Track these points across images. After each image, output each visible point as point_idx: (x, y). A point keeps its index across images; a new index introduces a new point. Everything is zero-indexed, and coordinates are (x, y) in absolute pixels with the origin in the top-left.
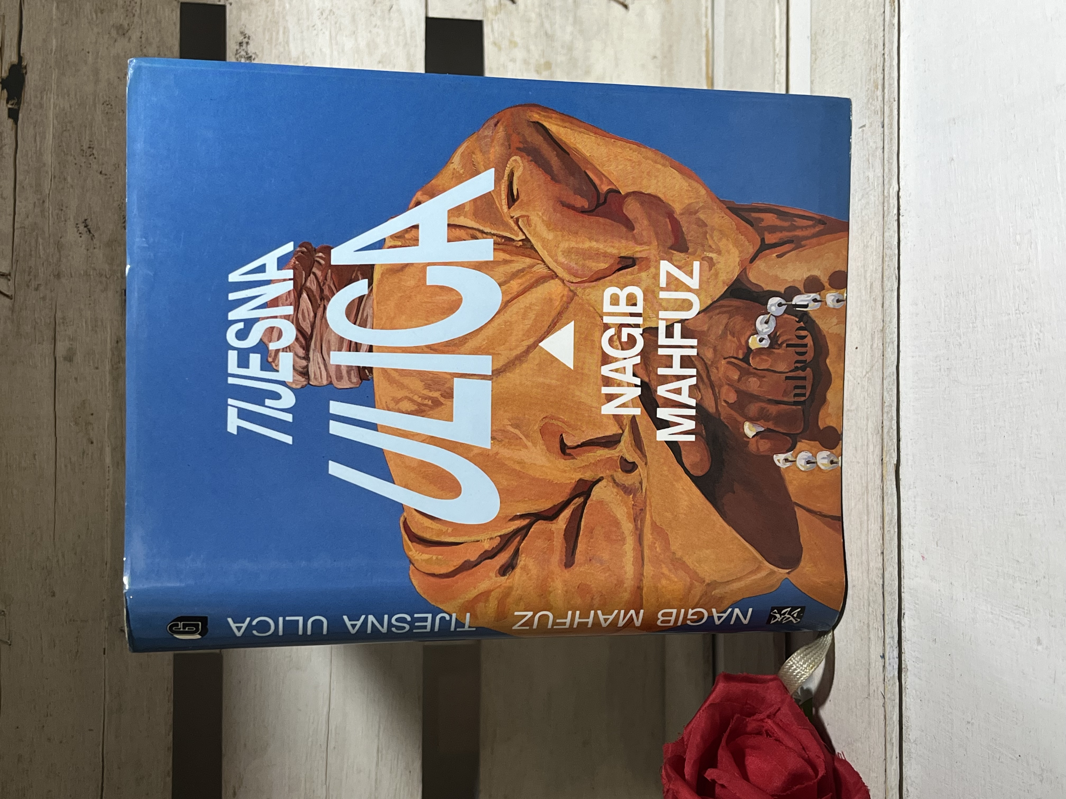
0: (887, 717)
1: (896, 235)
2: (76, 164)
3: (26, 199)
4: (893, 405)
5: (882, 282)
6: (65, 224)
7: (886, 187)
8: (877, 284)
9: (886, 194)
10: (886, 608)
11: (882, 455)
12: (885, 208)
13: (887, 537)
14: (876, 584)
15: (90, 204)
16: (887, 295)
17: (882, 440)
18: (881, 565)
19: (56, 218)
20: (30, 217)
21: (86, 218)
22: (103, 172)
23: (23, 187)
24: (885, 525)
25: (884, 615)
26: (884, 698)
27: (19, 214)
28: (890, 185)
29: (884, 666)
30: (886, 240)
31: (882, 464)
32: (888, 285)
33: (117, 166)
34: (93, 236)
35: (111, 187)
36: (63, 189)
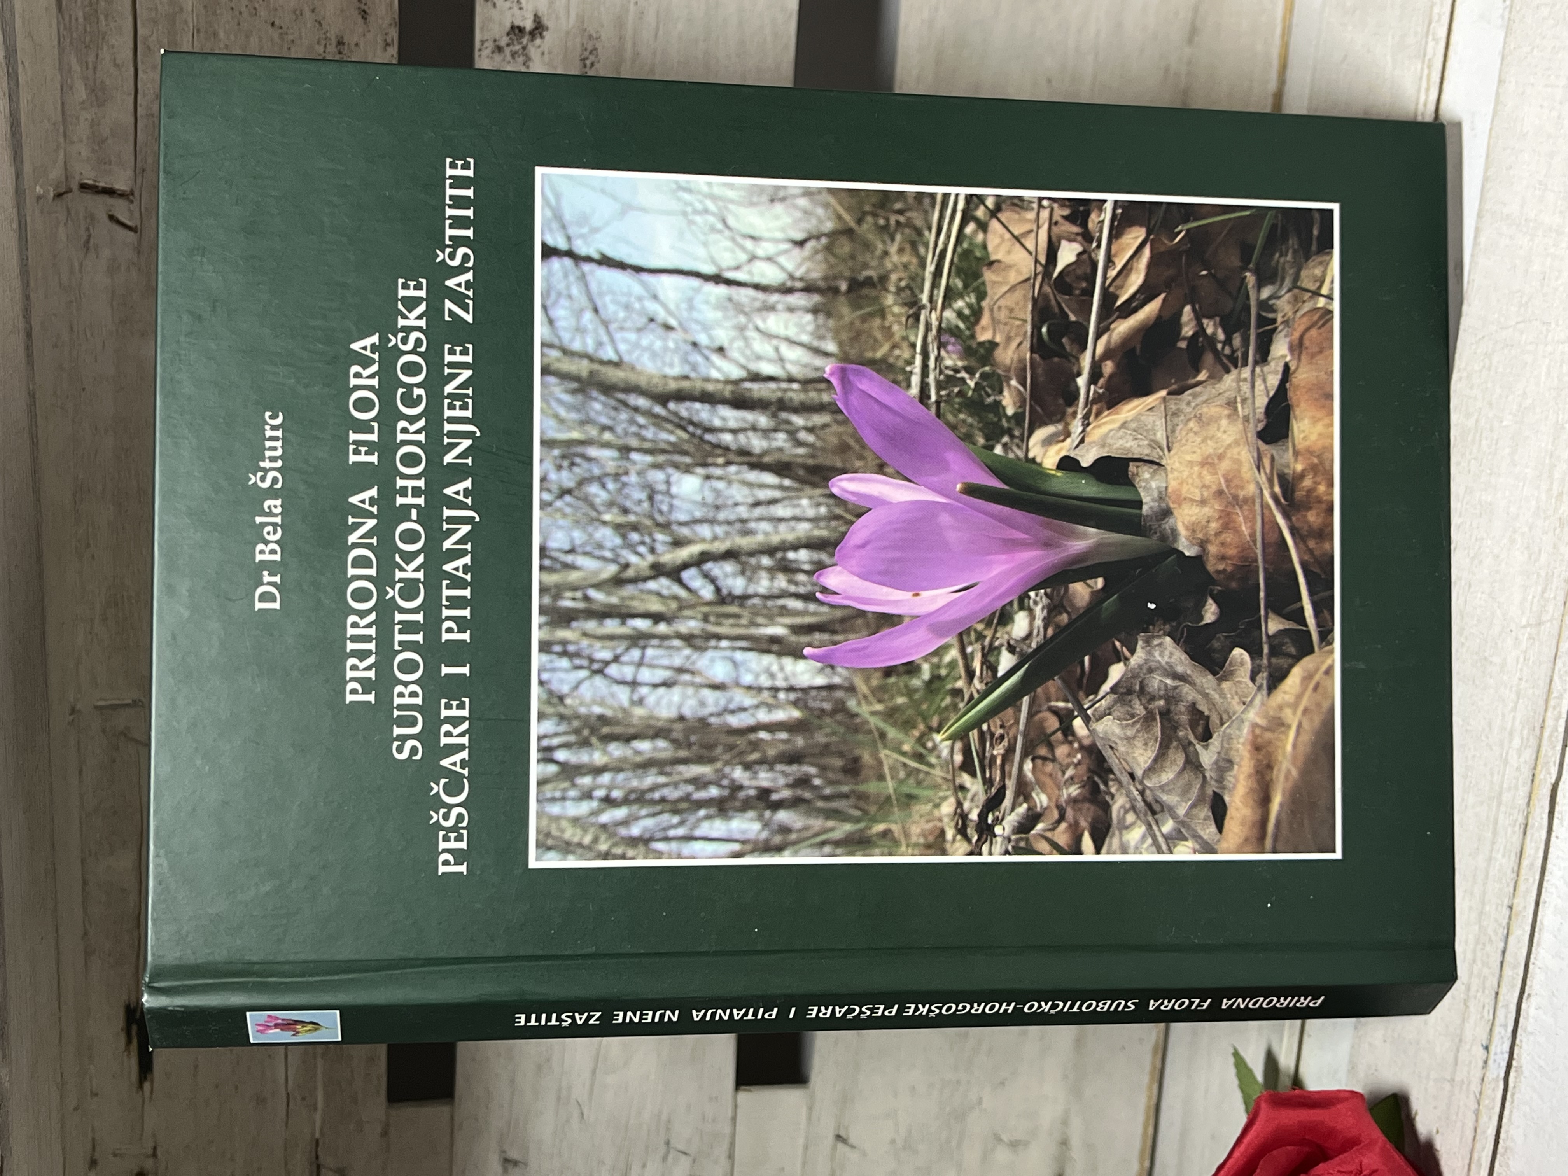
0: (1478, 1131)
2: (232, 9)
10: (1503, 984)
11: (1535, 768)
13: (1522, 887)
17: (1539, 746)
18: (1505, 922)
23: (149, 48)
24: (1523, 871)
26: (1479, 1104)
27: (144, 95)
29: (1485, 1062)
31: (1533, 781)
33: (299, 12)
35: (289, 48)
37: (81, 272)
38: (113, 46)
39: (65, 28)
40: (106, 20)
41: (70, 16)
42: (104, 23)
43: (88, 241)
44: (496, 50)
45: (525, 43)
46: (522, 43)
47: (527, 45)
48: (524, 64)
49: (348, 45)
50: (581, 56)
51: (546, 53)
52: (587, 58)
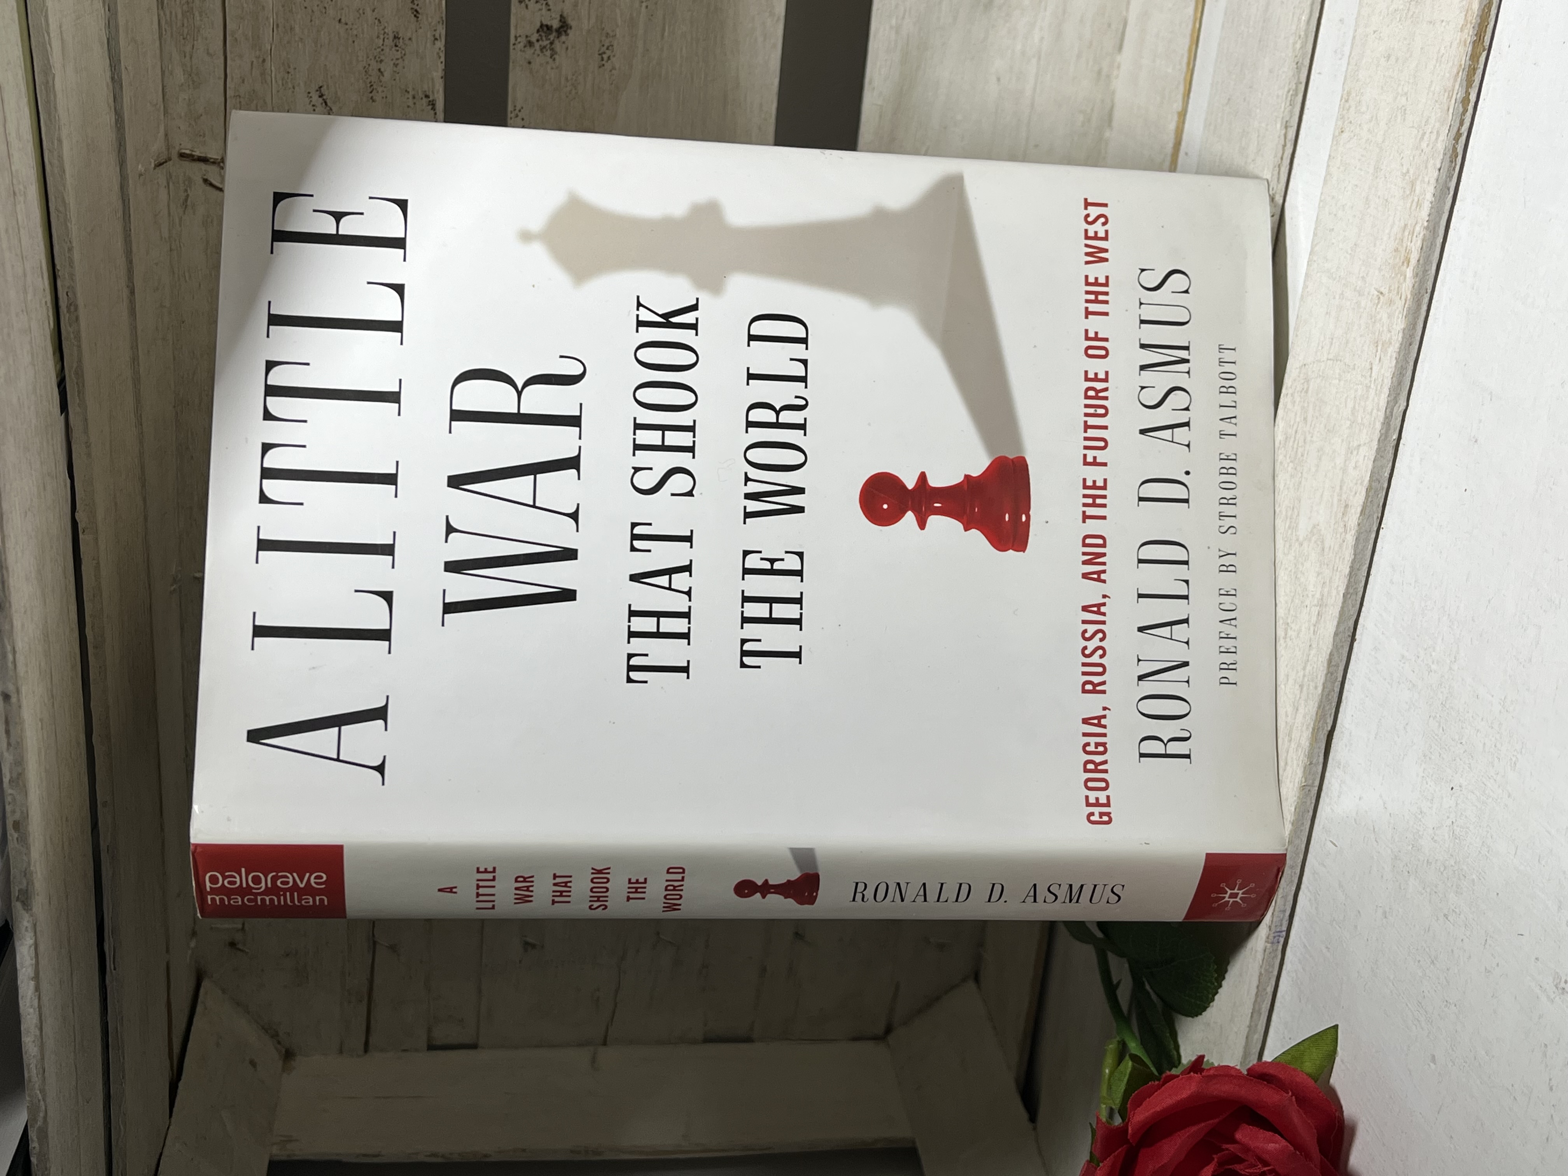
0: (1260, 988)
1: (1390, 464)
2: (306, 8)
3: (241, 56)
5: (1359, 519)
6: (293, 92)
9: (1388, 413)
15: (325, 65)
19: (280, 83)
20: (246, 82)
21: (321, 85)
22: (343, 20)
23: (236, 40)
27: (232, 78)
28: (1397, 403)
33: (361, 11)
34: (331, 109)
35: (354, 42)
36: (288, 42)
37: (180, 226)
38: (206, 39)
39: (166, 23)
40: (201, 16)
41: (171, 13)
42: (198, 18)
43: (186, 200)
44: (528, 45)
45: (552, 39)
46: (549, 39)
47: (553, 40)
48: (551, 57)
49: (403, 39)
50: (599, 51)
51: (570, 48)
52: (604, 53)
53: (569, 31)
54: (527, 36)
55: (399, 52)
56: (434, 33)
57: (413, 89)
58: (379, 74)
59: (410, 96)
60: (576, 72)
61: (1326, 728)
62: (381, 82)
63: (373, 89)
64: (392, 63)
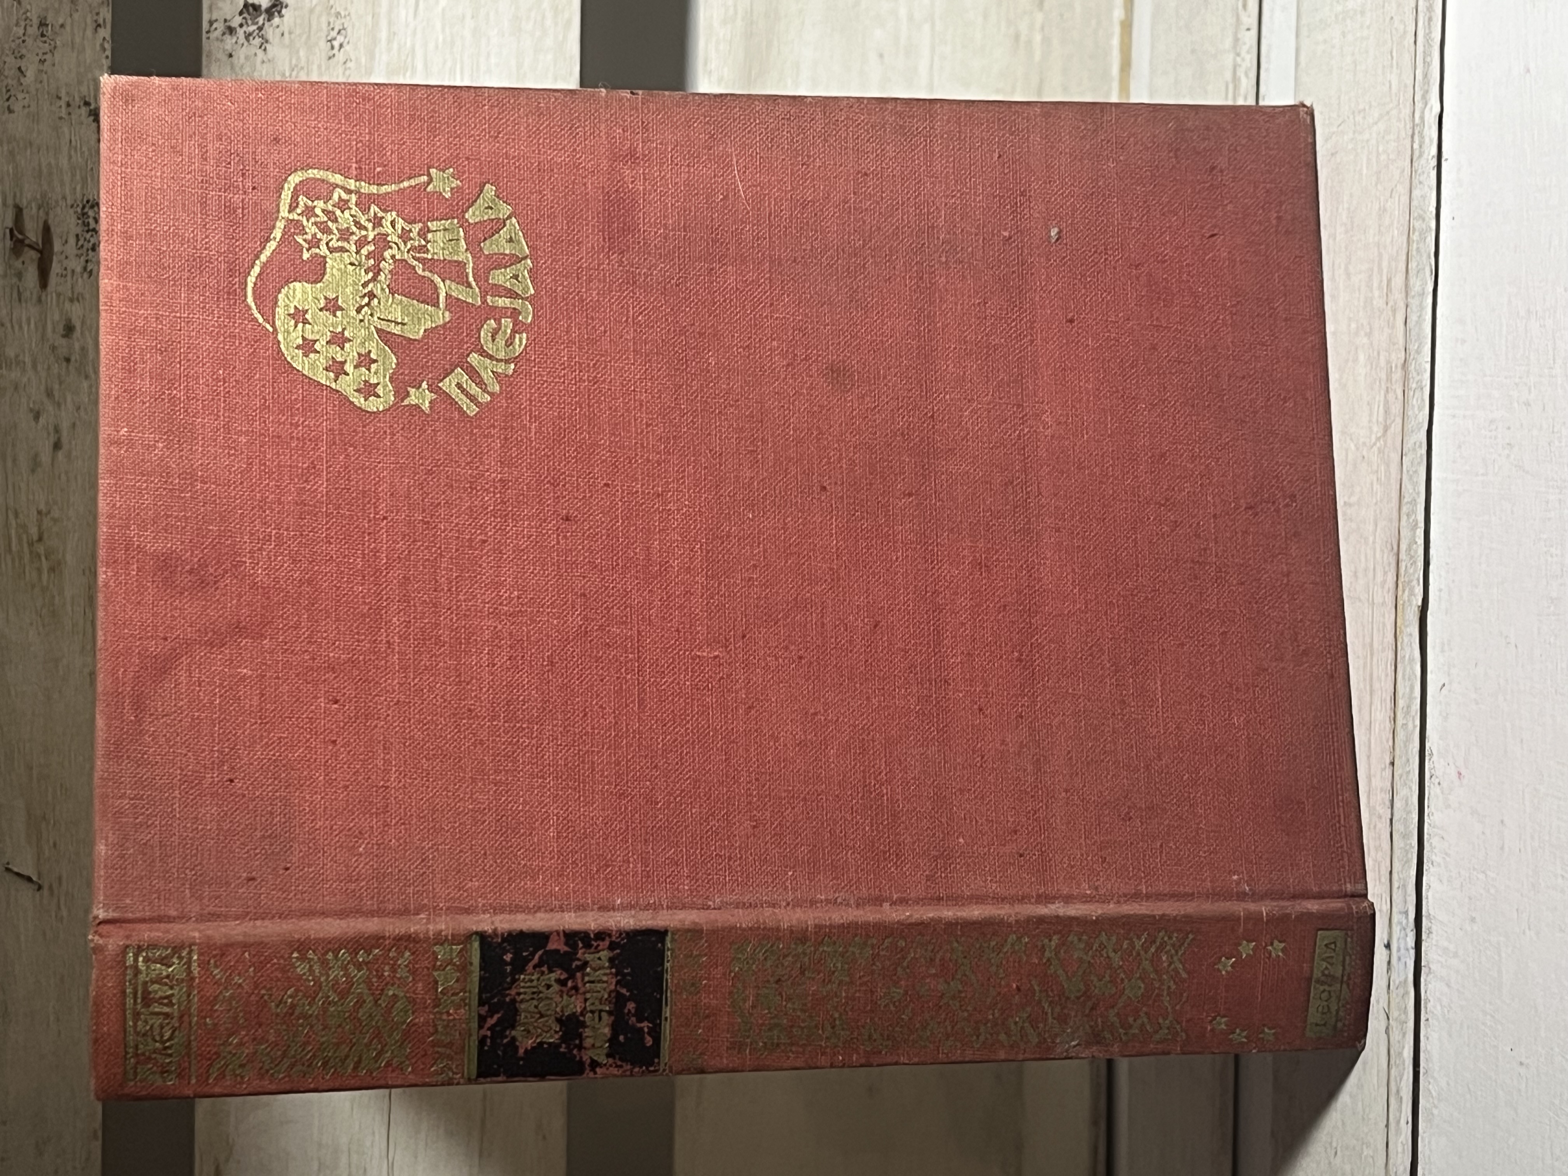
0: (1392, 1052)
4: (1418, 500)
5: (1406, 278)
7: (1419, 105)
8: (1398, 281)
9: (1417, 120)
10: (1395, 860)
11: (1397, 590)
12: (1416, 146)
13: (1401, 735)
14: (1380, 817)
16: (1414, 303)
17: (1398, 562)
18: (1389, 784)
25: (1391, 872)
26: (1388, 1018)
28: (1426, 104)
29: (1389, 963)
30: (1414, 203)
31: (1396, 606)
32: (1416, 284)
44: (228, 32)
45: (261, 23)
46: (257, 23)
47: (263, 24)
48: (260, 47)
49: (52, 26)
50: (327, 36)
51: (286, 35)
52: (335, 39)
53: (284, 11)
54: (225, 21)
55: (47, 45)
56: (95, 18)
57: (68, 93)
58: (18, 73)
59: (63, 103)
60: (296, 66)
61: (1414, 602)
62: (21, 84)
63: (10, 96)
64: (38, 58)
